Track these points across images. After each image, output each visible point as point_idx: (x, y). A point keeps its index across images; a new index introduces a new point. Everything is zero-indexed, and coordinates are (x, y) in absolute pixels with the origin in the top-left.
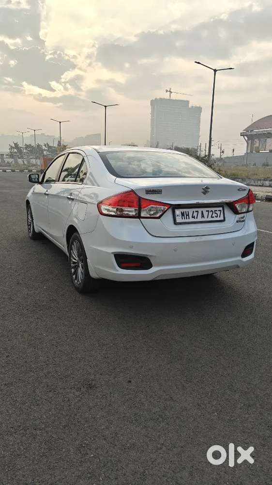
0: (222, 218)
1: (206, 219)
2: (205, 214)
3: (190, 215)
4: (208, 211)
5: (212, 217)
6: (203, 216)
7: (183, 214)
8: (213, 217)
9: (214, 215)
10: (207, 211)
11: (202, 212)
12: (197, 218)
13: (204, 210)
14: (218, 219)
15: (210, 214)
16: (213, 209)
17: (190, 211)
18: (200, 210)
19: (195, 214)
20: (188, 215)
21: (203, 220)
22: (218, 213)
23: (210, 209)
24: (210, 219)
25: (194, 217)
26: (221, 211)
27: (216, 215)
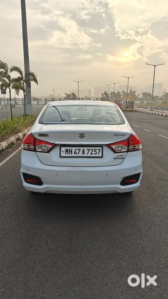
0: (100, 155)
1: (86, 155)
2: (86, 152)
3: (73, 152)
4: (89, 150)
5: (91, 154)
6: (83, 153)
7: (67, 151)
8: (93, 154)
9: (93, 152)
10: (87, 149)
11: (83, 150)
12: (78, 154)
13: (85, 149)
14: (97, 155)
15: (90, 152)
16: (93, 148)
17: (74, 149)
18: (82, 149)
19: (77, 151)
20: (71, 152)
21: (83, 155)
22: (98, 151)
23: (90, 148)
24: (89, 155)
25: (76, 153)
26: (100, 150)
27: (95, 153)
